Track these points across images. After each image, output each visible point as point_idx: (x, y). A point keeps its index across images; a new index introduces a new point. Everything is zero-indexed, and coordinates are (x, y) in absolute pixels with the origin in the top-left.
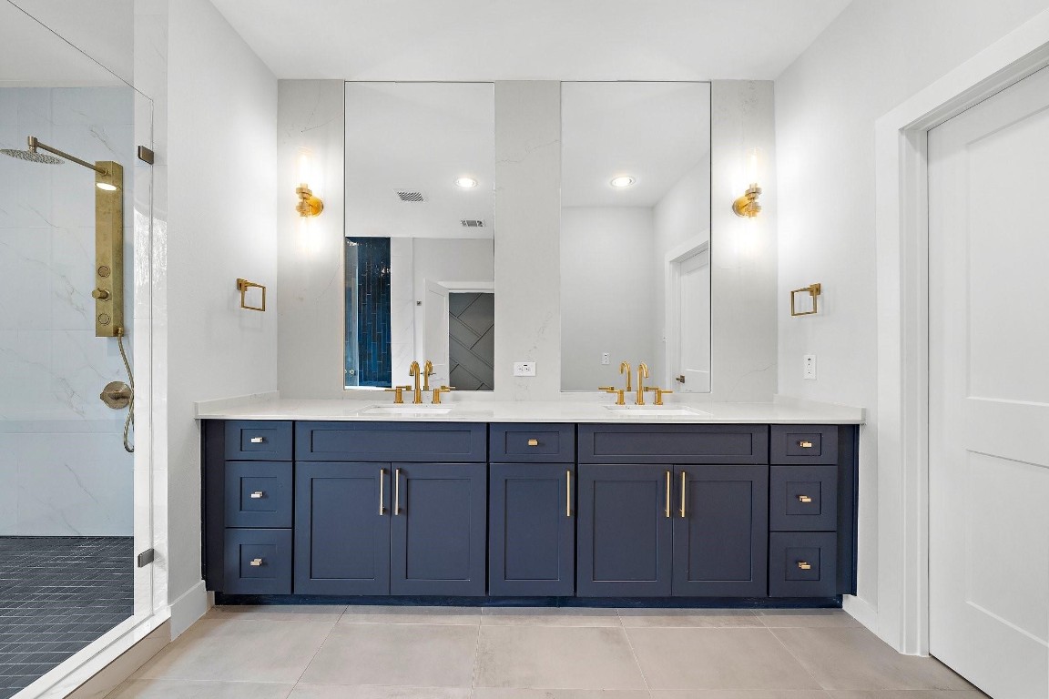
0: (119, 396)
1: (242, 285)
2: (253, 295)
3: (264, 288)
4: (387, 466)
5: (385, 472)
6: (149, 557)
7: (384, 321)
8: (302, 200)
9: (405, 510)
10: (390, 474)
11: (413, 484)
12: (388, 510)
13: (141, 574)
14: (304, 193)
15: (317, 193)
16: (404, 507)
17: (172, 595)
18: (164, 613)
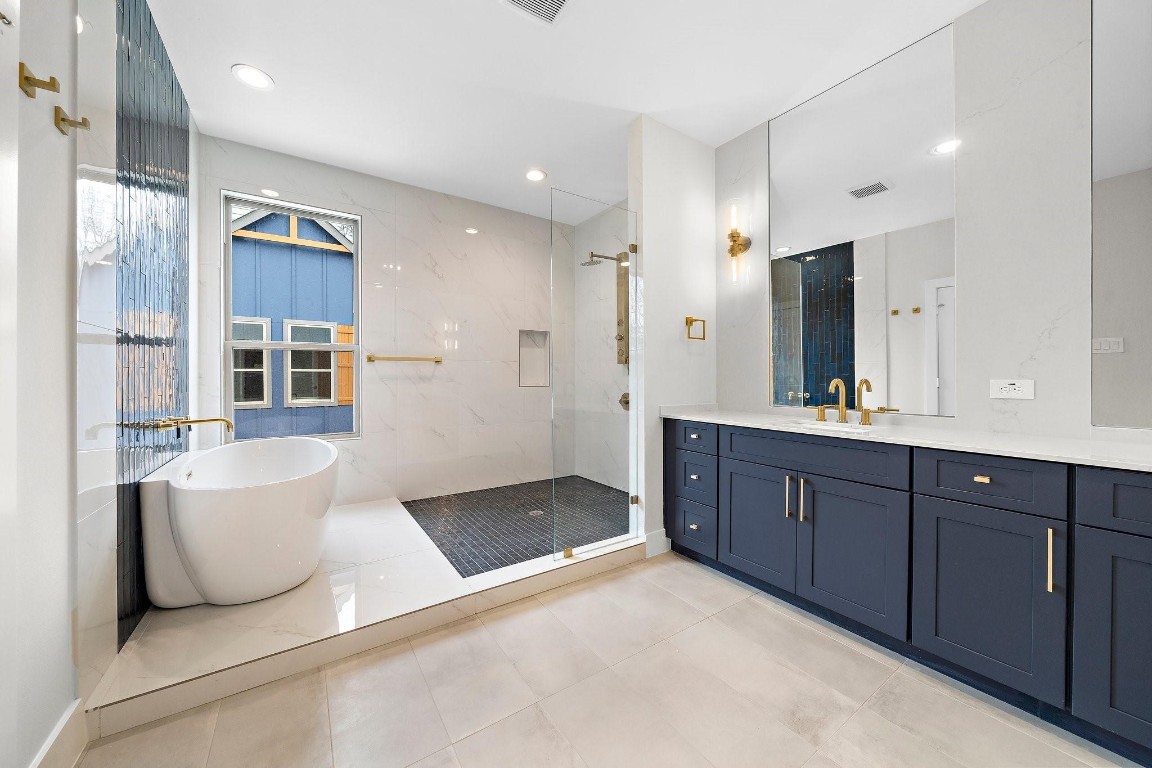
0: (625, 402)
1: (689, 322)
2: (697, 328)
3: (704, 321)
4: (794, 474)
5: (791, 478)
6: (636, 500)
7: (846, 338)
8: (731, 244)
9: (811, 518)
10: (794, 481)
11: (820, 497)
12: (794, 514)
13: (633, 508)
14: (734, 237)
15: (744, 233)
16: (810, 516)
17: (647, 531)
18: (643, 539)
